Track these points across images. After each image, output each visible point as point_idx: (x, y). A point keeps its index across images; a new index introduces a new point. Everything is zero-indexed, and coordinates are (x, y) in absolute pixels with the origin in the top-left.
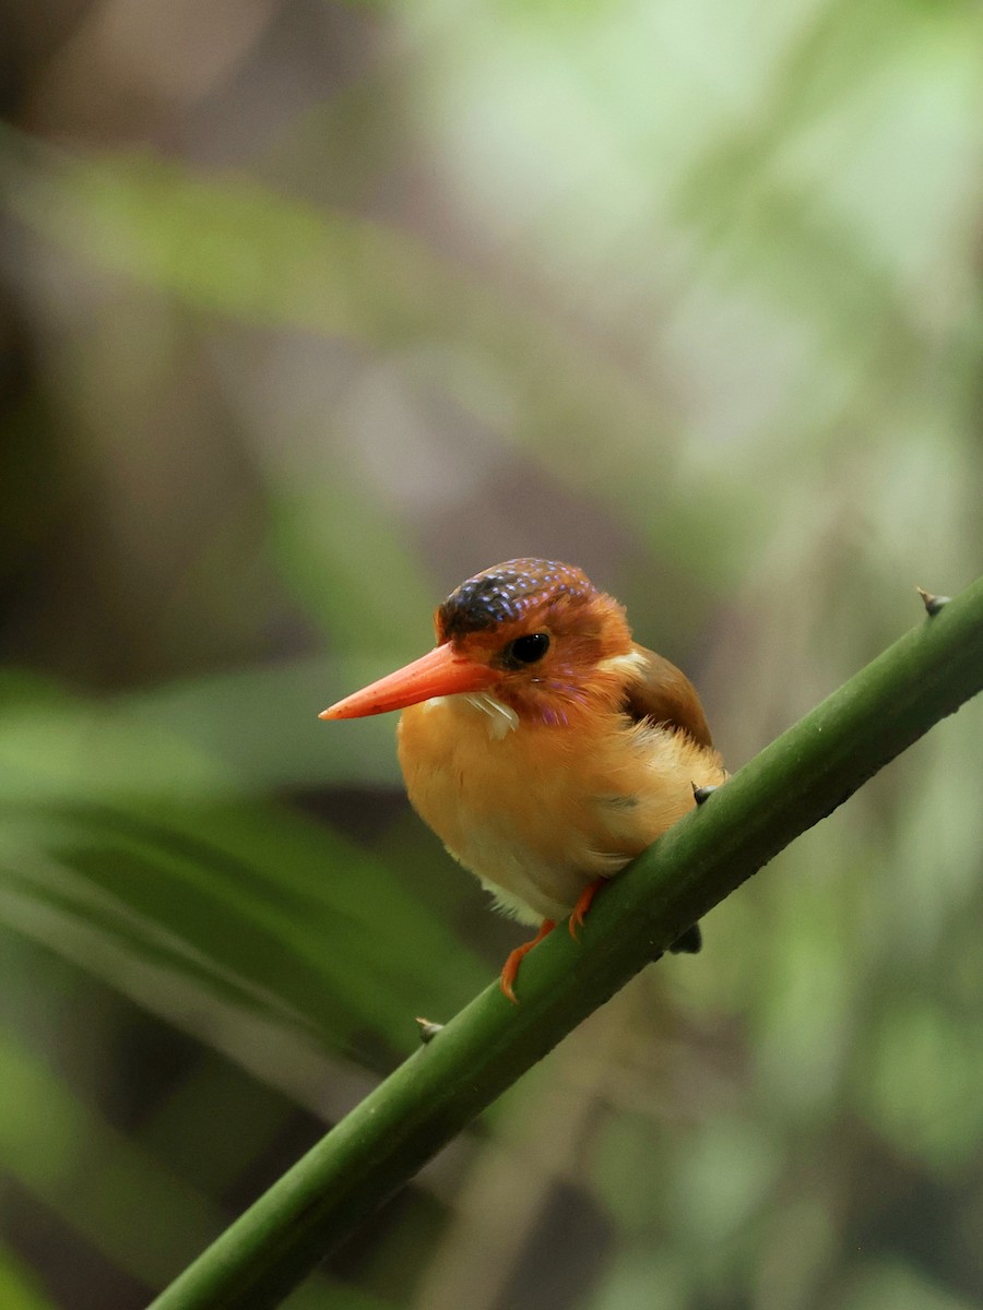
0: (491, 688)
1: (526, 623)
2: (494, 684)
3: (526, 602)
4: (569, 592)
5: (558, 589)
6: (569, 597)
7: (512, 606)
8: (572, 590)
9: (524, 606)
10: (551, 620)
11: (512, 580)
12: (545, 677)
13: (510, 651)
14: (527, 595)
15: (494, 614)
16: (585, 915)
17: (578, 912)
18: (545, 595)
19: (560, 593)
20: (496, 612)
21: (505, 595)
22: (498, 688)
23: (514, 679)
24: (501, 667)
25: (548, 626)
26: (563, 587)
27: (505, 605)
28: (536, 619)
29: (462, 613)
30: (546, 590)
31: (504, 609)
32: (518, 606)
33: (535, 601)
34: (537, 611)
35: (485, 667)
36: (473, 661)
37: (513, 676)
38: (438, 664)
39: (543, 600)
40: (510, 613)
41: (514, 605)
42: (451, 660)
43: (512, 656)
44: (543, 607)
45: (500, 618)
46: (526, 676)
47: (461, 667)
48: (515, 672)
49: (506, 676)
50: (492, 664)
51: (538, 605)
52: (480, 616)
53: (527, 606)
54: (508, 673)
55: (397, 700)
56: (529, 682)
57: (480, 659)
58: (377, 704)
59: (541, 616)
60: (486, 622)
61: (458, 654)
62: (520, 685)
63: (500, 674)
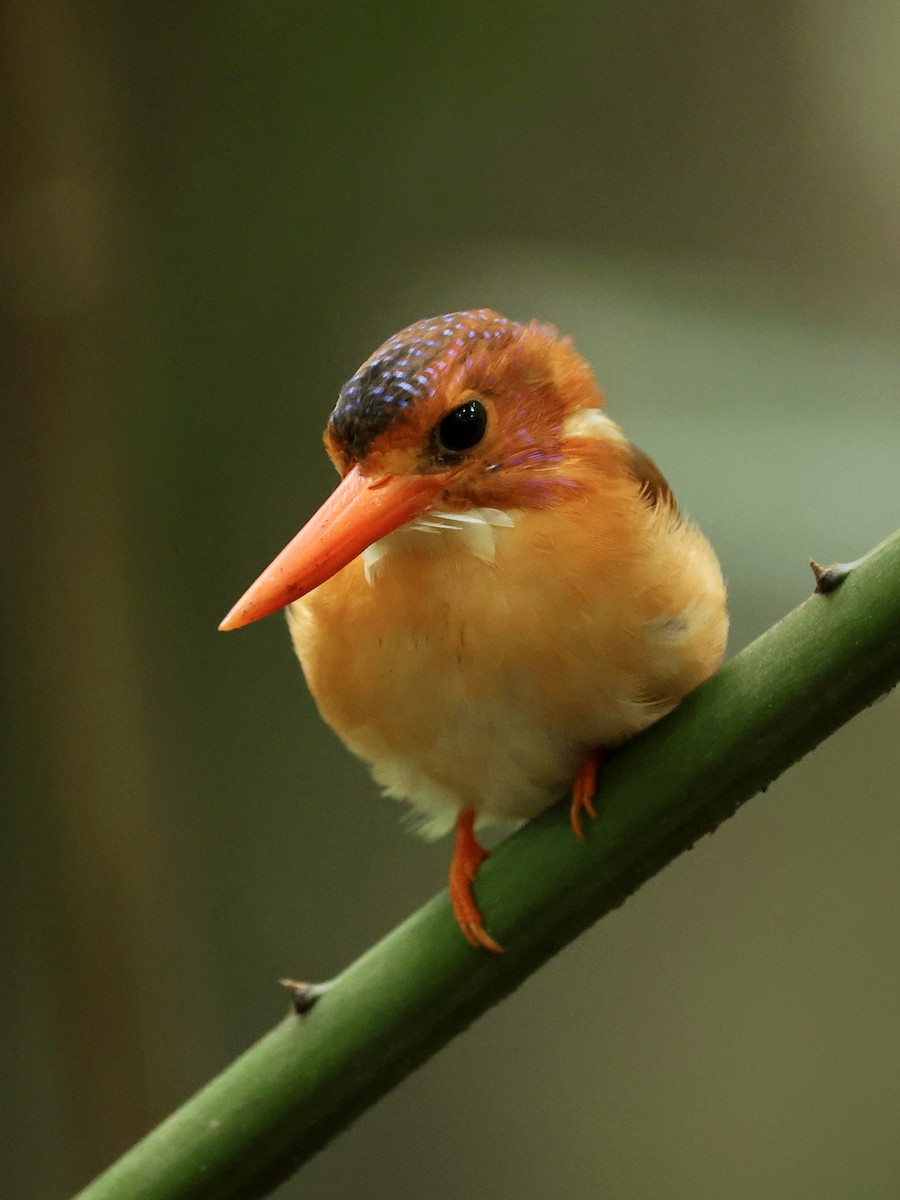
1: (442, 397)
3: (430, 370)
4: (482, 337)
5: (466, 339)
6: (485, 344)
7: (414, 383)
8: (487, 335)
9: (429, 377)
10: (474, 381)
11: (402, 354)
12: (501, 458)
13: (438, 442)
14: (428, 363)
17: (584, 797)
18: (452, 354)
19: (471, 343)
21: (399, 374)
24: (437, 468)
25: (473, 389)
26: (472, 334)
27: (406, 386)
28: (451, 387)
29: (357, 420)
30: (450, 346)
31: (405, 392)
32: (422, 380)
33: (442, 365)
34: (449, 377)
35: (417, 477)
36: (395, 477)
37: (458, 474)
38: (351, 500)
39: (451, 360)
40: (416, 393)
41: (417, 381)
42: (366, 488)
43: (442, 449)
44: (454, 367)
45: (405, 405)
46: (475, 466)
47: (384, 491)
48: (458, 468)
49: (448, 478)
50: (421, 470)
51: (447, 370)
52: (380, 414)
53: (435, 377)
54: (449, 473)
55: (315, 567)
56: (483, 472)
57: (404, 470)
58: (291, 583)
59: (457, 379)
60: (388, 416)
61: (372, 476)
62: (472, 479)
63: (439, 478)
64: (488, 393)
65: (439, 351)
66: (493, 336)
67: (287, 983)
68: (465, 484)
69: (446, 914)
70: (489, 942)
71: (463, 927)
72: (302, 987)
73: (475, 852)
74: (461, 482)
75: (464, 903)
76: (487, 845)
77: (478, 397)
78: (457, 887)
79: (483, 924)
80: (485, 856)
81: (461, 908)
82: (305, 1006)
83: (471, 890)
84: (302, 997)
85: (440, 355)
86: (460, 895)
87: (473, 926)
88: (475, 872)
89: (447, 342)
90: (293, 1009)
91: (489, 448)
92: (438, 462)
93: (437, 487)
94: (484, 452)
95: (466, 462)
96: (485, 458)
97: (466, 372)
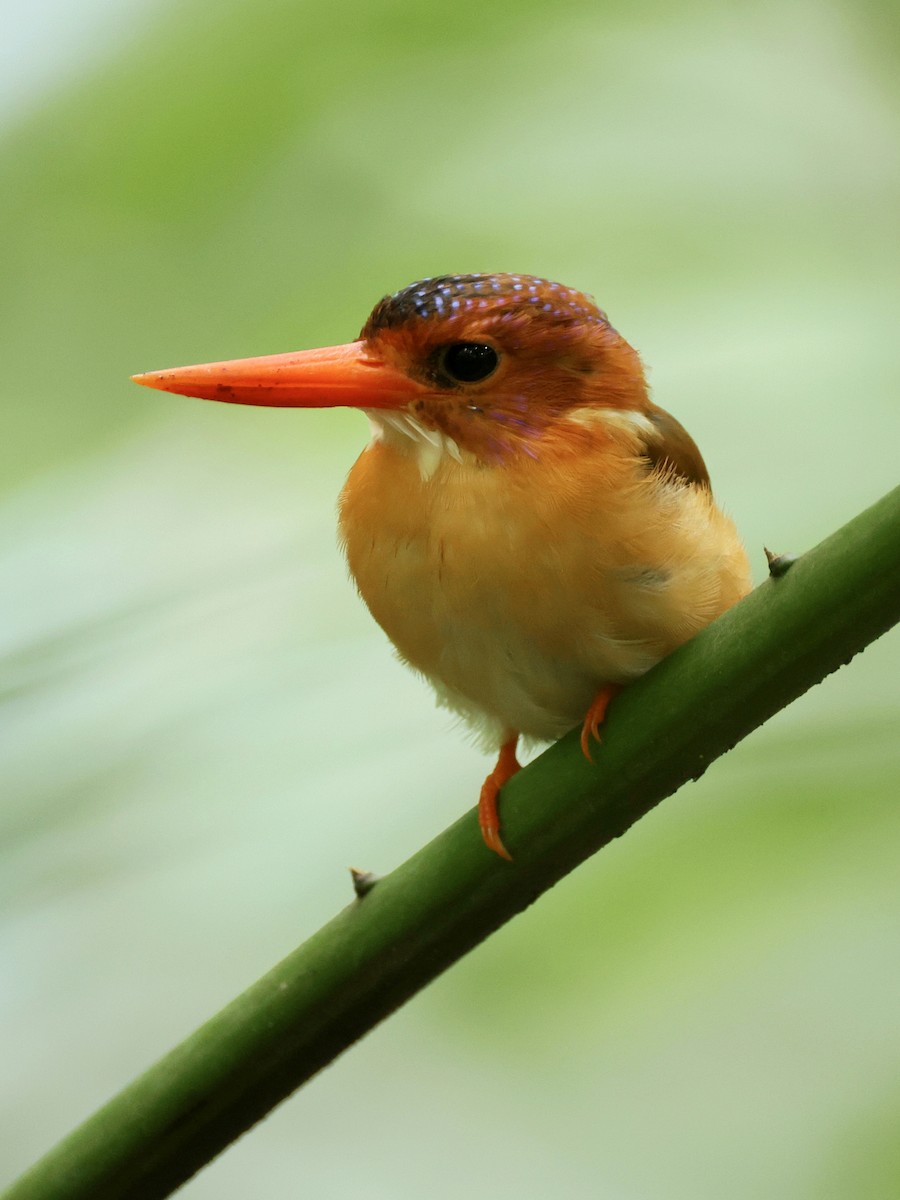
0: (411, 406)
1: (460, 325)
2: (416, 401)
3: (469, 302)
5: (526, 300)
6: (537, 312)
7: (447, 302)
8: (547, 307)
9: (463, 305)
10: (501, 331)
12: (487, 405)
13: (441, 360)
14: (474, 296)
15: (419, 310)
16: (601, 726)
17: (591, 723)
18: (501, 302)
19: (526, 305)
20: (423, 307)
22: (419, 407)
23: (443, 399)
24: (424, 380)
25: (498, 338)
26: (535, 299)
27: (439, 301)
28: (475, 324)
30: (504, 296)
31: (435, 304)
32: (455, 304)
33: (483, 304)
34: (481, 316)
35: (402, 376)
36: (387, 366)
37: (442, 396)
38: (335, 359)
39: (495, 306)
40: (440, 310)
41: (450, 302)
42: (356, 358)
43: (442, 369)
44: (492, 313)
45: (425, 314)
46: (460, 398)
47: (369, 369)
48: (443, 390)
49: (430, 393)
50: (411, 373)
51: (485, 310)
52: (403, 310)
53: (469, 308)
54: (432, 389)
55: (257, 386)
56: (463, 407)
57: (396, 365)
58: (225, 384)
59: (485, 322)
60: (405, 316)
61: (369, 354)
62: (450, 407)
63: (421, 388)
64: (510, 351)
65: (493, 294)
66: (552, 311)
68: (442, 407)
70: (502, 851)
74: (439, 403)
77: (497, 347)
83: (497, 799)
85: (491, 297)
86: (486, 802)
88: (504, 783)
89: (509, 292)
91: (481, 392)
92: (429, 376)
93: (415, 394)
94: (474, 392)
95: (454, 390)
96: (472, 397)
97: (499, 322)
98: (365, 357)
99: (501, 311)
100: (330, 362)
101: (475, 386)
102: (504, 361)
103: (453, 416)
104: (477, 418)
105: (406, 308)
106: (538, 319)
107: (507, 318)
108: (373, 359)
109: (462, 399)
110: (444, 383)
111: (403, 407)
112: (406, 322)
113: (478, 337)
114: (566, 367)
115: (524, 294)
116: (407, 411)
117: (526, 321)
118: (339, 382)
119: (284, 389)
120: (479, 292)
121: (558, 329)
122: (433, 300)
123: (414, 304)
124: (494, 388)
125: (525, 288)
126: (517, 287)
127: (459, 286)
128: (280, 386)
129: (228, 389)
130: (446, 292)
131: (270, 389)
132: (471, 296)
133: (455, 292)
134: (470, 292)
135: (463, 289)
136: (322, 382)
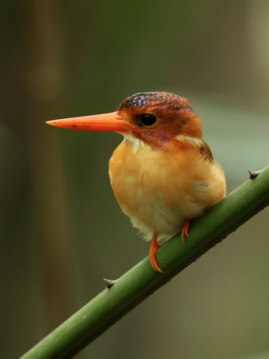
0: (130, 132)
1: (145, 109)
2: (132, 131)
3: (149, 102)
4: (170, 104)
6: (169, 106)
7: (142, 102)
8: (172, 104)
9: (147, 103)
12: (153, 132)
15: (134, 104)
17: (185, 231)
18: (158, 102)
19: (166, 103)
20: (135, 103)
22: (133, 132)
23: (140, 130)
26: (169, 102)
27: (140, 101)
28: (150, 109)
30: (159, 100)
31: (138, 102)
32: (145, 102)
33: (153, 103)
34: (152, 106)
35: (128, 123)
38: (108, 117)
39: (156, 103)
40: (140, 104)
42: (115, 117)
43: (140, 121)
44: (155, 105)
47: (118, 121)
48: (140, 128)
49: (136, 128)
50: (130, 122)
55: (84, 125)
56: (146, 133)
57: (126, 120)
58: (74, 124)
59: (153, 108)
60: (130, 105)
61: (119, 116)
62: (142, 132)
63: (133, 127)
64: (160, 117)
65: (156, 100)
66: (174, 105)
67: (105, 280)
68: (140, 132)
69: (148, 262)
70: (159, 270)
71: (153, 266)
72: (109, 281)
73: (157, 246)
75: (153, 259)
76: (160, 244)
78: (152, 255)
79: (158, 265)
80: (159, 247)
81: (152, 261)
82: (110, 286)
83: (155, 256)
84: (109, 283)
85: (156, 101)
86: (152, 257)
87: (155, 266)
88: (156, 251)
89: (161, 99)
90: (107, 287)
91: (151, 128)
92: (136, 123)
93: (131, 128)
94: (149, 129)
95: (143, 128)
96: (148, 130)
97: (157, 108)
98: (117, 117)
99: (158, 105)
100: (106, 118)
101: (149, 127)
102: (158, 120)
103: (143, 135)
104: (150, 136)
105: (130, 103)
106: (169, 108)
107: (159, 107)
108: (120, 117)
109: (146, 130)
110: (140, 125)
111: (128, 132)
112: (130, 107)
113: (150, 113)
114: (177, 122)
115: (166, 100)
116: (129, 133)
117: (165, 108)
118: (109, 124)
119: (93, 126)
120: (152, 99)
121: (175, 111)
122: (138, 101)
123: (133, 102)
124: (155, 127)
125: (167, 98)
126: (164, 98)
127: (147, 97)
128: (91, 125)
129: (75, 126)
130: (143, 98)
131: (88, 126)
132: (150, 100)
133: (145, 99)
134: (149, 99)
135: (147, 98)
136: (104, 124)
